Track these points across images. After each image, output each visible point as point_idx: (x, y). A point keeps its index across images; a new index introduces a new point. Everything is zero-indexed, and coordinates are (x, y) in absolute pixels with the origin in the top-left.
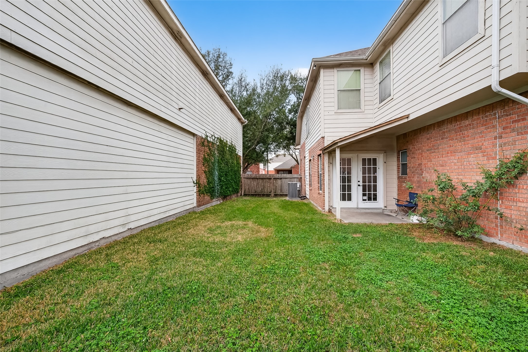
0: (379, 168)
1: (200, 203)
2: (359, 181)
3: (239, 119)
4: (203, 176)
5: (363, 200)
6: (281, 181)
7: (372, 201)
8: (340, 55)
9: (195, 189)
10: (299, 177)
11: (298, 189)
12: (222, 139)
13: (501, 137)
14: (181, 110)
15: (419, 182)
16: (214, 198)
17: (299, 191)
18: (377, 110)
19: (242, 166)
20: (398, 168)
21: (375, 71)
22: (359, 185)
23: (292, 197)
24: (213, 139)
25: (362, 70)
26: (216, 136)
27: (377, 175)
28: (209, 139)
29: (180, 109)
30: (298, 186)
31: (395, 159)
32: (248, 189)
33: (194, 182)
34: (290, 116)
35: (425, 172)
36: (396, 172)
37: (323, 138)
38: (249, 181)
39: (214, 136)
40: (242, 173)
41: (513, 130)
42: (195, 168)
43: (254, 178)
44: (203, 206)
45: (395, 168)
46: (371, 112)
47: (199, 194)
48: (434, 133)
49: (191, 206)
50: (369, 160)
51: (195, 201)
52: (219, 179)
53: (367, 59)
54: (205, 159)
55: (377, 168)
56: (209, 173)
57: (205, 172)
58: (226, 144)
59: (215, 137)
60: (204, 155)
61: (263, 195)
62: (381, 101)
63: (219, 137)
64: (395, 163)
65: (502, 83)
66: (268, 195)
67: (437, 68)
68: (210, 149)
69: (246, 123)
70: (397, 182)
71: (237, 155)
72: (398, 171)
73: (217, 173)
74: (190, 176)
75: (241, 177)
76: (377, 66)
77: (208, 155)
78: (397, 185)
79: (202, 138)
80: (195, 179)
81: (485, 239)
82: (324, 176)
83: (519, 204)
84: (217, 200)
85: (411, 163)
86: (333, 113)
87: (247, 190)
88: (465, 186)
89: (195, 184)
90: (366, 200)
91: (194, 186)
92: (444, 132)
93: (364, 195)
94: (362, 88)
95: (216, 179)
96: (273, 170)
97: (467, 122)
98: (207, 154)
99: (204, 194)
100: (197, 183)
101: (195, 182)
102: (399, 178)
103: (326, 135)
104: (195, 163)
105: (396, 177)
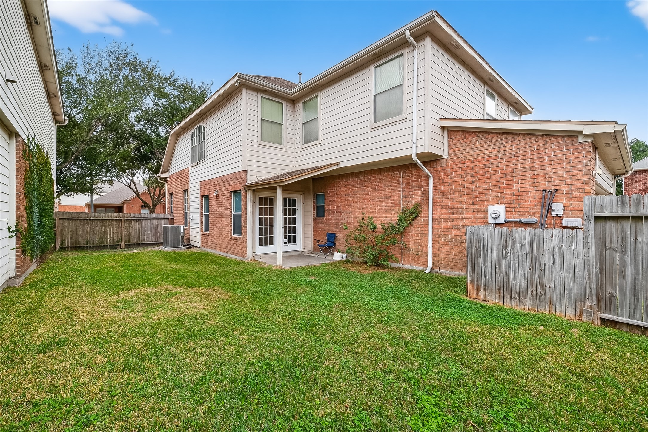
0: (298, 210)
1: (20, 268)
3: (54, 114)
4: (25, 216)
5: (285, 243)
6: (138, 224)
7: (292, 243)
8: (258, 77)
9: (14, 242)
10: (170, 217)
11: (182, 234)
12: (41, 148)
13: (404, 191)
14: (9, 83)
15: (337, 223)
16: (33, 258)
17: (183, 237)
18: (299, 150)
20: (314, 210)
21: (297, 109)
23: (173, 245)
24: (33, 146)
25: (285, 104)
27: (296, 217)
28: (30, 145)
29: (8, 81)
30: (182, 231)
31: (311, 201)
32: (71, 237)
33: (11, 229)
34: (137, 127)
35: (343, 214)
36: (311, 214)
37: (245, 171)
38: (72, 224)
39: (35, 141)
41: (412, 187)
43: (85, 219)
45: (311, 210)
46: (292, 150)
47: (22, 251)
48: (352, 180)
49: (6, 278)
51: (13, 265)
53: (292, 95)
54: (26, 183)
55: (296, 210)
56: (30, 211)
59: (35, 143)
61: (104, 247)
62: (304, 143)
63: (38, 143)
64: (311, 205)
65: (418, 156)
66: (114, 247)
67: (368, 129)
69: (65, 123)
70: (313, 224)
71: (51, 177)
72: (314, 212)
73: (37, 211)
76: (300, 105)
77: (29, 177)
78: (313, 226)
79: (25, 143)
80: (12, 223)
81: (393, 265)
82: (246, 217)
83: (414, 238)
84: (35, 260)
85: (329, 206)
86: (256, 144)
87: (67, 240)
88: (383, 225)
89: (13, 231)
91: (13, 237)
92: (361, 182)
93: (285, 237)
94: (284, 123)
95: (36, 221)
97: (380, 176)
98: (28, 174)
99: (26, 252)
100: (17, 230)
101: (13, 228)
102: (315, 219)
103: (248, 169)
104: (11, 191)
105: (311, 218)
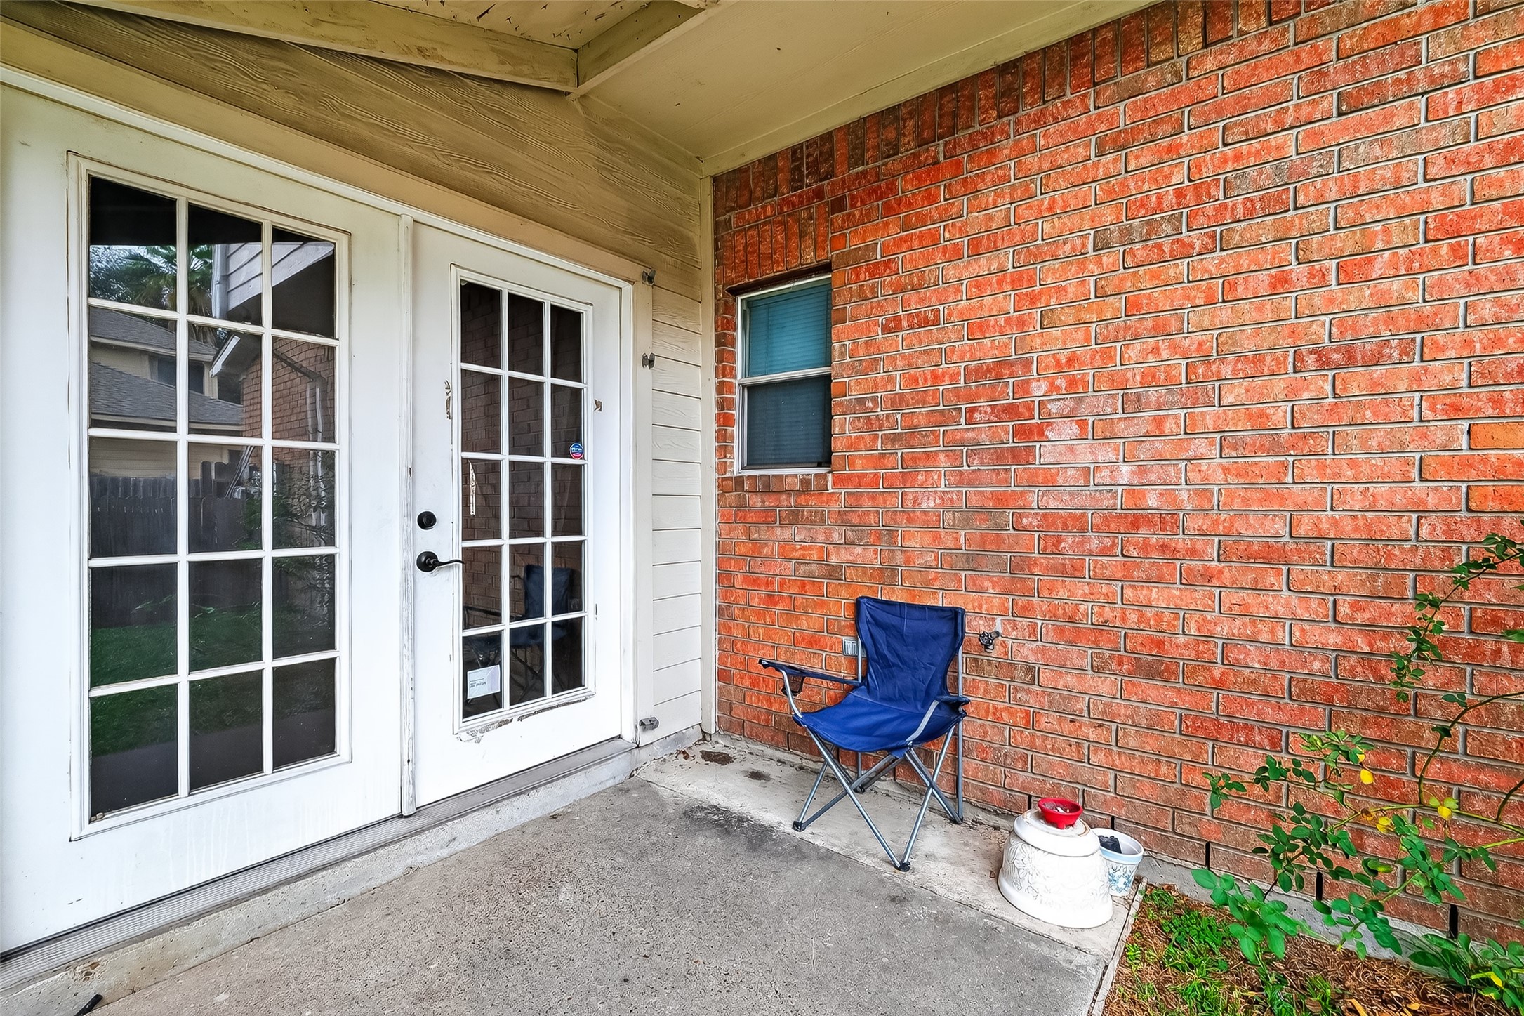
0: (598, 405)
2: (427, 521)
7: (549, 698)
20: (724, 420)
22: (428, 563)
27: (588, 463)
31: (704, 351)
36: (703, 445)
45: (705, 413)
50: (525, 309)
55: (587, 403)
64: (702, 382)
70: (713, 525)
72: (721, 438)
78: (714, 539)
90: (493, 702)
102: (729, 487)
105: (705, 481)
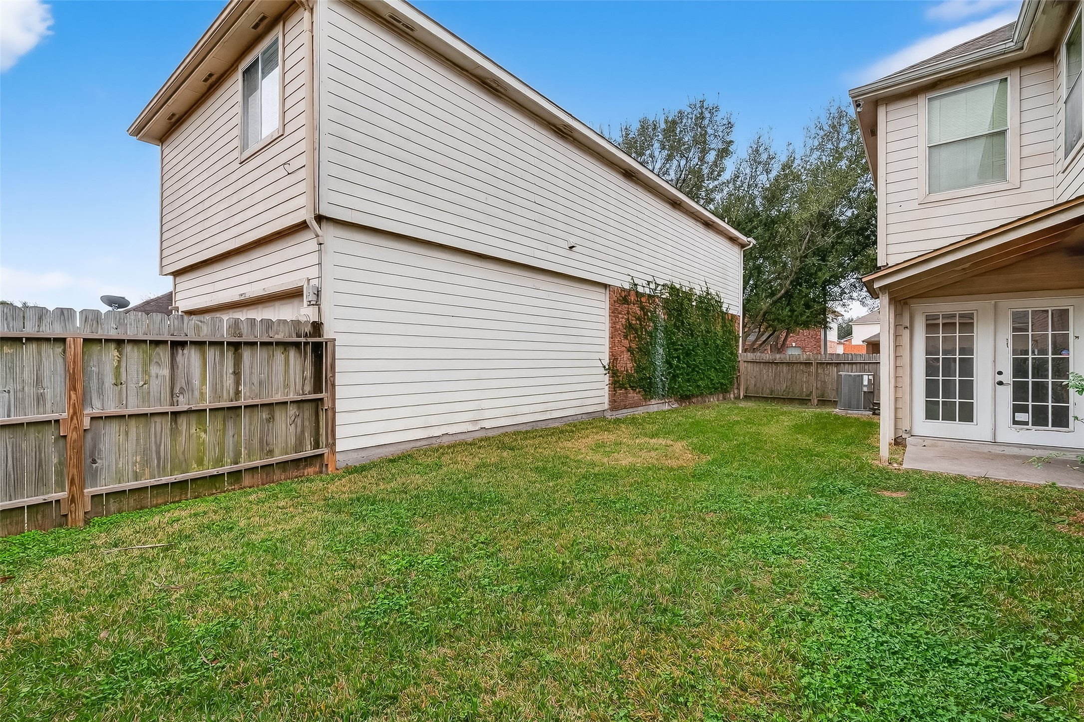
0: (1075, 338)
1: (615, 405)
2: (1000, 373)
3: (733, 240)
4: (626, 356)
5: (1015, 422)
7: (1050, 427)
9: (607, 379)
11: (865, 389)
12: (678, 286)
14: (574, 249)
16: (652, 398)
17: (868, 393)
19: (741, 335)
21: (1059, 69)
22: (1000, 383)
23: (849, 406)
24: (650, 288)
25: (1013, 76)
26: (661, 282)
27: (1071, 357)
28: (640, 289)
29: (571, 248)
30: (865, 383)
32: (755, 385)
33: (604, 367)
38: (756, 369)
39: (655, 283)
40: (740, 352)
42: (606, 342)
44: (625, 411)
46: (1047, 183)
47: (614, 388)
49: (599, 408)
50: (1040, 314)
51: (606, 400)
52: (668, 362)
53: (1022, 48)
54: (630, 327)
55: (1071, 337)
56: (642, 352)
57: (630, 350)
58: (689, 295)
59: (657, 285)
60: (628, 319)
61: (791, 400)
62: (1066, 155)
63: (669, 283)
66: (804, 402)
68: (642, 308)
69: (751, 245)
71: (724, 315)
73: (661, 351)
74: (597, 356)
75: (740, 359)
76: (1063, 55)
77: (638, 319)
79: (623, 290)
80: (606, 362)
84: (663, 401)
86: (914, 205)
87: (751, 387)
89: (607, 370)
90: (1024, 423)
91: (606, 374)
93: (1020, 409)
94: (1012, 124)
95: (659, 362)
96: (862, 343)
98: (635, 317)
99: (626, 389)
100: (609, 369)
101: (607, 367)
103: (891, 261)
104: (607, 334)
